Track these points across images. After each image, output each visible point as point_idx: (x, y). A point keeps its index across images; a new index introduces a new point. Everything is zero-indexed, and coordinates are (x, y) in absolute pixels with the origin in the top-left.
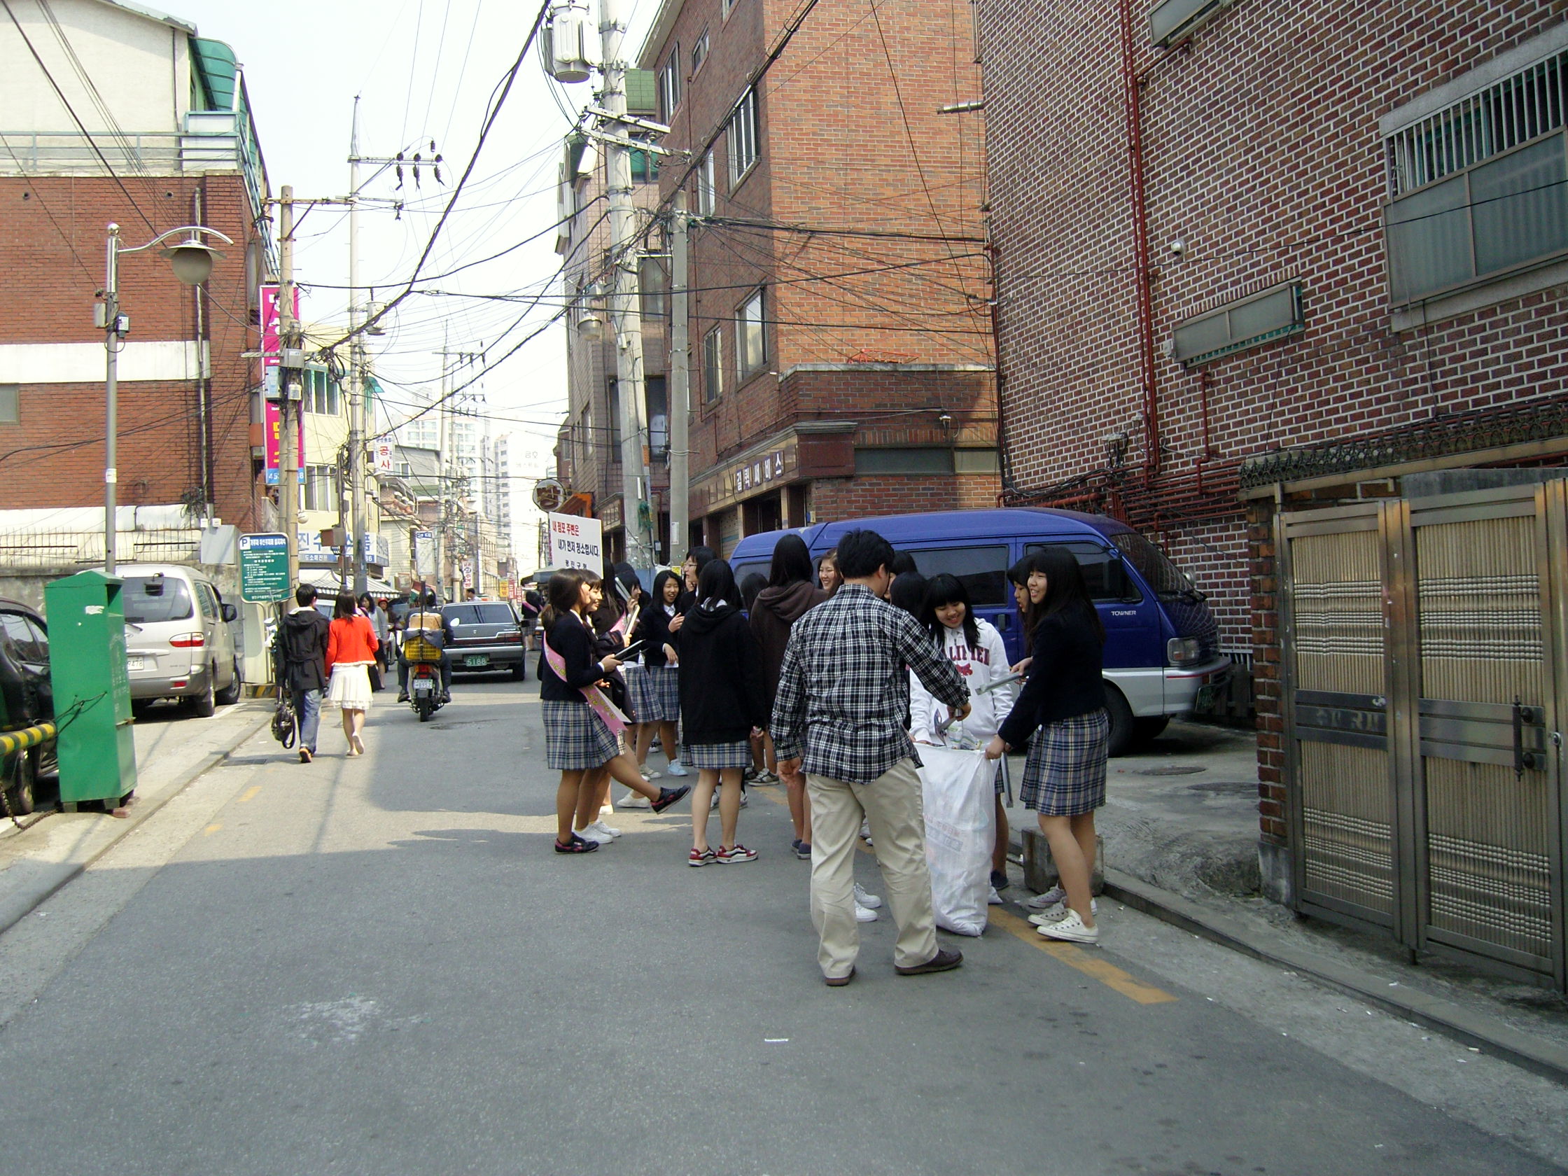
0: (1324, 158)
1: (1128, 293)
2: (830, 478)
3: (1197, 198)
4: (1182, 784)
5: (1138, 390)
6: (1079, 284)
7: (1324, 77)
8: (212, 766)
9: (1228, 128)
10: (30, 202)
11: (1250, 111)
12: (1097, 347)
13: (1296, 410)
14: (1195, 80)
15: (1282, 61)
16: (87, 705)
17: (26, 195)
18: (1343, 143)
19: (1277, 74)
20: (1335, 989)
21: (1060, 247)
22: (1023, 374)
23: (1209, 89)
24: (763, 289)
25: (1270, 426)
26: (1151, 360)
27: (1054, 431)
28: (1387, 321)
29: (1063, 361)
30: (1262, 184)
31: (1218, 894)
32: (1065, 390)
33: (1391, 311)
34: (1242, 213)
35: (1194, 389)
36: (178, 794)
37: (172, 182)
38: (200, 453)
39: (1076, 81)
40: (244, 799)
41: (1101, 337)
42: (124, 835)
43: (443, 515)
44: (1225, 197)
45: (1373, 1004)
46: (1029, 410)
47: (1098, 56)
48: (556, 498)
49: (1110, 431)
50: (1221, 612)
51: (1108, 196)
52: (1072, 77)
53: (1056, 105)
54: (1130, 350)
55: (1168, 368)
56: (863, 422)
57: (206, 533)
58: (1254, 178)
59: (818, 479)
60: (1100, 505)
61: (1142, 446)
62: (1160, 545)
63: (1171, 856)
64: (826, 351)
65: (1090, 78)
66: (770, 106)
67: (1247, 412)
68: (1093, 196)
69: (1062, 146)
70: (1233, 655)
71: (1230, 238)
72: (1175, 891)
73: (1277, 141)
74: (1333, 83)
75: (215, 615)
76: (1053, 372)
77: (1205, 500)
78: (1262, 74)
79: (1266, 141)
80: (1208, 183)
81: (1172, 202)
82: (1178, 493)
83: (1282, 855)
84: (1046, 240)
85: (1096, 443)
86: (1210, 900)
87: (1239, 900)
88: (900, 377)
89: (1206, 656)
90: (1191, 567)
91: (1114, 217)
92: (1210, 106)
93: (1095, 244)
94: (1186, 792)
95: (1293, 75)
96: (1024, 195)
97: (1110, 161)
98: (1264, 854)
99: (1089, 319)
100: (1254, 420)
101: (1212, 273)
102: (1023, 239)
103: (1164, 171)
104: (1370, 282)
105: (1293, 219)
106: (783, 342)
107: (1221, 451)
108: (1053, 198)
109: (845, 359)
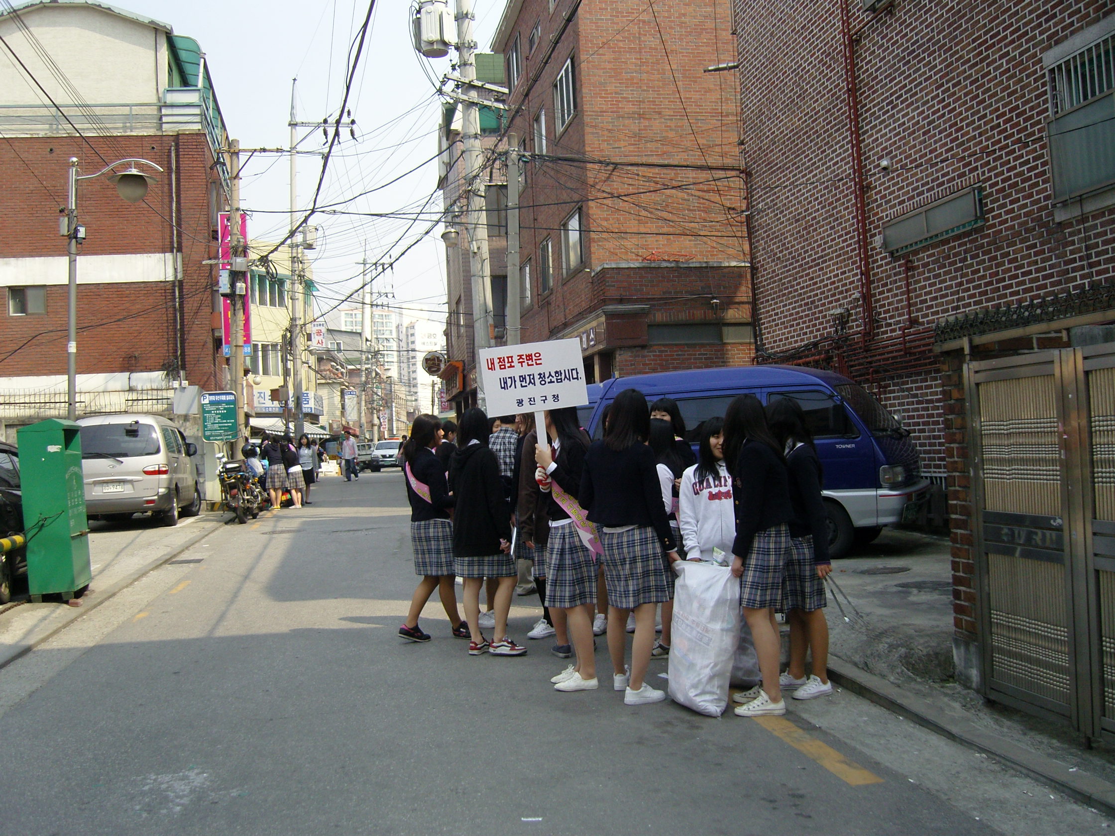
0: (999, 89)
1: (848, 201)
2: (630, 347)
3: (899, 126)
4: (891, 582)
5: (856, 274)
6: (811, 196)
7: (997, 26)
8: (161, 565)
9: (923, 70)
10: (54, 154)
11: (940, 56)
12: (825, 243)
13: (979, 286)
14: (897, 35)
15: (965, 15)
16: (49, 521)
17: (51, 150)
18: (1014, 75)
19: (961, 25)
20: (1021, 772)
21: (796, 169)
22: (771, 266)
23: (907, 41)
24: (580, 209)
25: (959, 300)
26: (866, 251)
27: (794, 308)
28: (1051, 214)
29: (799, 255)
30: (950, 112)
31: (919, 680)
32: (802, 277)
33: (1054, 206)
34: (935, 135)
35: (899, 273)
36: (127, 587)
37: (154, 139)
38: (176, 334)
39: (807, 42)
40: (174, 591)
41: (828, 236)
42: (72, 621)
43: (363, 379)
44: (921, 124)
45: (1055, 788)
46: (775, 293)
47: (823, 22)
48: (439, 365)
49: (836, 307)
50: (921, 445)
51: (832, 128)
52: (803, 39)
53: (792, 61)
54: (850, 245)
55: (879, 257)
56: (654, 305)
57: (178, 391)
58: (944, 108)
59: (620, 348)
60: (829, 363)
61: (860, 318)
62: (875, 394)
63: (881, 646)
64: (626, 253)
65: (817, 39)
66: (583, 74)
67: (940, 289)
68: (821, 129)
69: (797, 92)
70: (931, 478)
71: (926, 155)
72: (883, 676)
73: (961, 78)
74: (1004, 30)
75: (179, 452)
76: (792, 264)
77: (908, 358)
78: (949, 26)
79: (953, 78)
80: (908, 114)
81: (881, 130)
82: (888, 353)
83: (972, 649)
84: (786, 164)
85: (825, 316)
86: (913, 684)
87: (936, 686)
88: (681, 271)
89: (910, 479)
90: (899, 410)
91: (837, 144)
92: (909, 55)
93: (823, 165)
94: (895, 589)
95: (973, 26)
96: (769, 131)
97: (833, 101)
98: (957, 647)
99: (818, 222)
100: (946, 295)
101: (912, 183)
102: (769, 164)
103: (874, 106)
104: (1036, 184)
105: (974, 137)
106: (594, 248)
107: (921, 320)
108: (790, 132)
109: (640, 259)
